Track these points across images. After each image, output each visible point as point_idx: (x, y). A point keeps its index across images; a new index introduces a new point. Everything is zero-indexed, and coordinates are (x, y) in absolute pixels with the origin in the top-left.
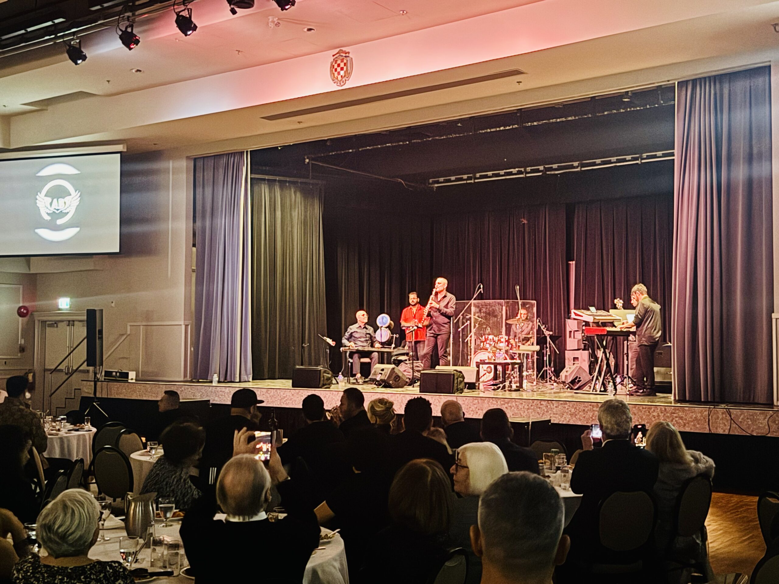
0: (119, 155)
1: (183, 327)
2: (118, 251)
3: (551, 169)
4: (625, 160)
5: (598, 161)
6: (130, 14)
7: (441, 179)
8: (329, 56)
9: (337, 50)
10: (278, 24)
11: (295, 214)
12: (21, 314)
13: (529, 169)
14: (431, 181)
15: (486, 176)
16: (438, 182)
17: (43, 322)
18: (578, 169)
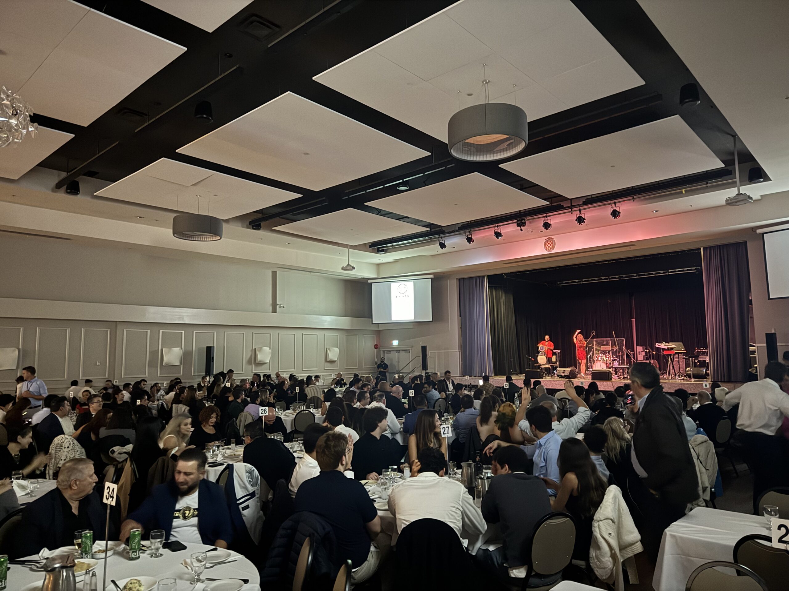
0: (430, 279)
1: (458, 352)
2: (431, 320)
3: (622, 277)
4: (660, 273)
5: (646, 273)
6: (469, 230)
7: (564, 282)
8: (543, 240)
9: (548, 237)
10: (532, 232)
11: (502, 301)
12: (376, 348)
13: (610, 277)
14: (558, 283)
15: (588, 281)
16: (562, 283)
17: (384, 351)
18: (637, 277)
